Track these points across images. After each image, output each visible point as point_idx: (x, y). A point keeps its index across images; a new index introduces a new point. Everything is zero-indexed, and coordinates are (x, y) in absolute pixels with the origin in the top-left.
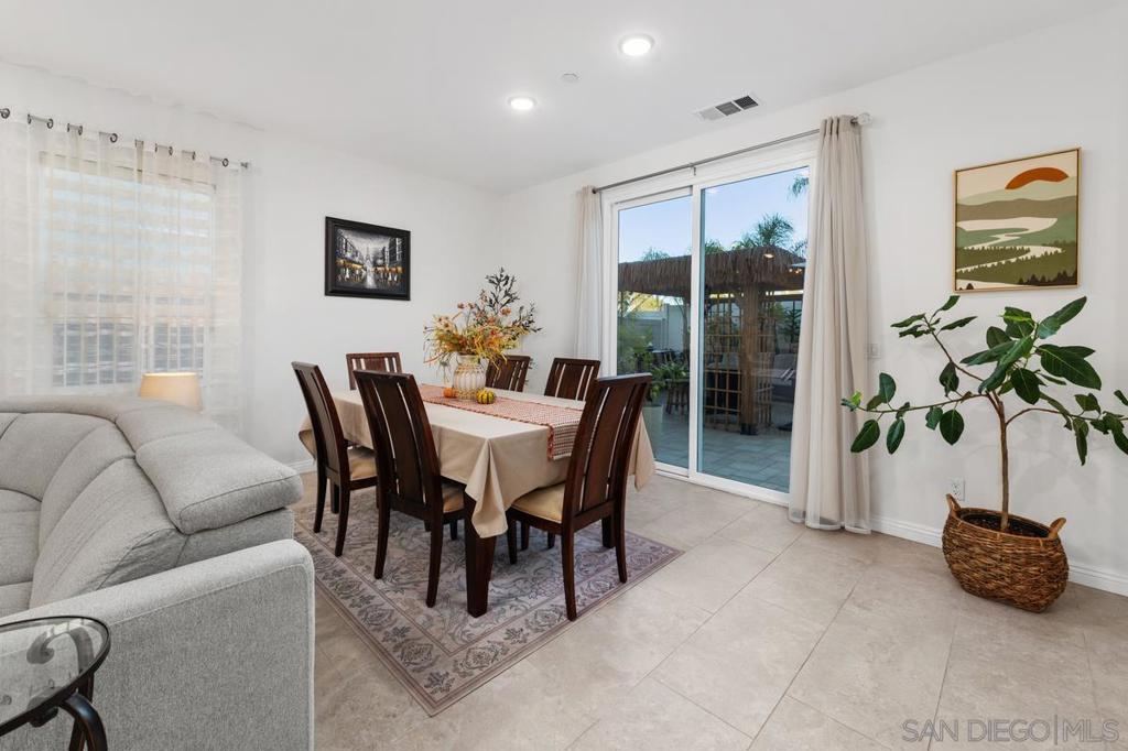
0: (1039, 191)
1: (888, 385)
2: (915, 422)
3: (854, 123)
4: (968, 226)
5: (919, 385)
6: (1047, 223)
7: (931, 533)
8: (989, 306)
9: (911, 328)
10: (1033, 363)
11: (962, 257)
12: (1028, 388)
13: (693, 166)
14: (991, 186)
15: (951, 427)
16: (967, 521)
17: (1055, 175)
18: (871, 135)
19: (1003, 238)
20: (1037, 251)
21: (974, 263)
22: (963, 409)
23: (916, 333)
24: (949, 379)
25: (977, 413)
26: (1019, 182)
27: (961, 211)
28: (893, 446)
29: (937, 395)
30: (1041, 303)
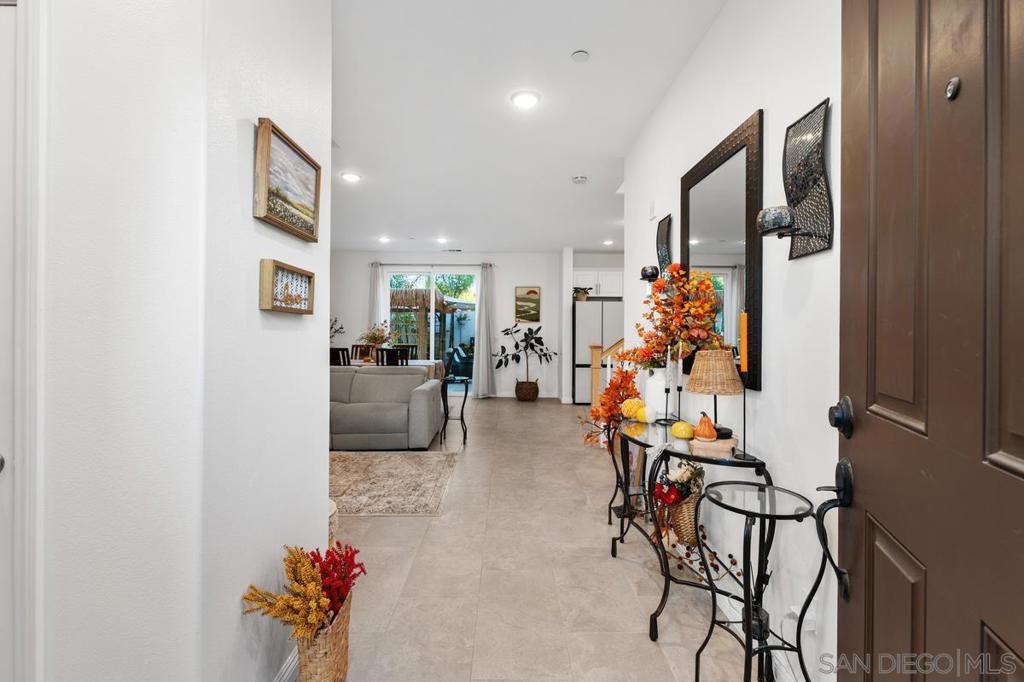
0: (532, 296)
1: (503, 349)
2: (510, 358)
3: (491, 265)
4: (519, 303)
5: (511, 350)
6: (533, 305)
7: (512, 393)
8: (524, 326)
9: (507, 332)
10: (533, 341)
11: (518, 312)
12: (532, 347)
13: (432, 266)
14: (522, 293)
15: (517, 358)
16: (520, 386)
17: (535, 293)
18: (495, 269)
19: (526, 308)
20: (533, 312)
21: (522, 314)
22: (520, 354)
23: (507, 334)
24: (517, 346)
25: (522, 355)
26: (529, 293)
27: (517, 299)
28: (506, 366)
29: (515, 351)
30: (534, 326)
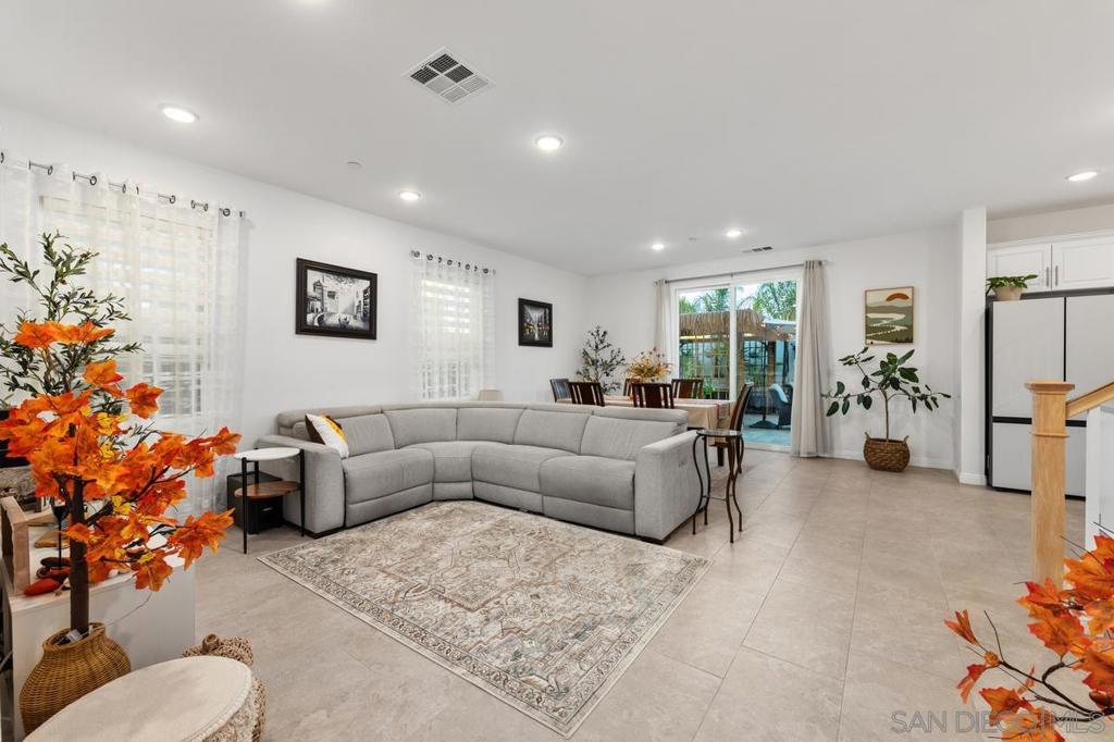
0: (898, 303)
1: (841, 387)
2: (853, 401)
3: (820, 263)
4: (871, 316)
5: (854, 386)
6: (901, 317)
7: (859, 455)
8: (881, 351)
9: (848, 361)
10: (897, 375)
11: (869, 329)
12: (895, 384)
13: (732, 275)
14: (879, 299)
15: (866, 402)
16: (872, 445)
17: (904, 297)
18: (828, 270)
19: (885, 322)
20: (898, 328)
21: (874, 332)
22: (872, 395)
23: (850, 363)
24: (866, 383)
25: (876, 396)
26: (891, 298)
27: (868, 309)
28: (845, 412)
29: (861, 390)
30: (899, 350)
